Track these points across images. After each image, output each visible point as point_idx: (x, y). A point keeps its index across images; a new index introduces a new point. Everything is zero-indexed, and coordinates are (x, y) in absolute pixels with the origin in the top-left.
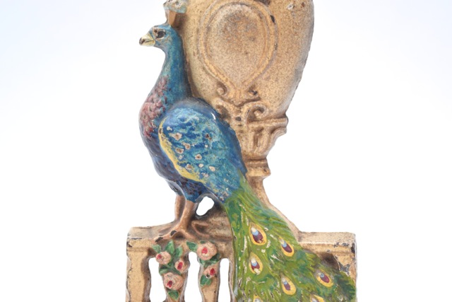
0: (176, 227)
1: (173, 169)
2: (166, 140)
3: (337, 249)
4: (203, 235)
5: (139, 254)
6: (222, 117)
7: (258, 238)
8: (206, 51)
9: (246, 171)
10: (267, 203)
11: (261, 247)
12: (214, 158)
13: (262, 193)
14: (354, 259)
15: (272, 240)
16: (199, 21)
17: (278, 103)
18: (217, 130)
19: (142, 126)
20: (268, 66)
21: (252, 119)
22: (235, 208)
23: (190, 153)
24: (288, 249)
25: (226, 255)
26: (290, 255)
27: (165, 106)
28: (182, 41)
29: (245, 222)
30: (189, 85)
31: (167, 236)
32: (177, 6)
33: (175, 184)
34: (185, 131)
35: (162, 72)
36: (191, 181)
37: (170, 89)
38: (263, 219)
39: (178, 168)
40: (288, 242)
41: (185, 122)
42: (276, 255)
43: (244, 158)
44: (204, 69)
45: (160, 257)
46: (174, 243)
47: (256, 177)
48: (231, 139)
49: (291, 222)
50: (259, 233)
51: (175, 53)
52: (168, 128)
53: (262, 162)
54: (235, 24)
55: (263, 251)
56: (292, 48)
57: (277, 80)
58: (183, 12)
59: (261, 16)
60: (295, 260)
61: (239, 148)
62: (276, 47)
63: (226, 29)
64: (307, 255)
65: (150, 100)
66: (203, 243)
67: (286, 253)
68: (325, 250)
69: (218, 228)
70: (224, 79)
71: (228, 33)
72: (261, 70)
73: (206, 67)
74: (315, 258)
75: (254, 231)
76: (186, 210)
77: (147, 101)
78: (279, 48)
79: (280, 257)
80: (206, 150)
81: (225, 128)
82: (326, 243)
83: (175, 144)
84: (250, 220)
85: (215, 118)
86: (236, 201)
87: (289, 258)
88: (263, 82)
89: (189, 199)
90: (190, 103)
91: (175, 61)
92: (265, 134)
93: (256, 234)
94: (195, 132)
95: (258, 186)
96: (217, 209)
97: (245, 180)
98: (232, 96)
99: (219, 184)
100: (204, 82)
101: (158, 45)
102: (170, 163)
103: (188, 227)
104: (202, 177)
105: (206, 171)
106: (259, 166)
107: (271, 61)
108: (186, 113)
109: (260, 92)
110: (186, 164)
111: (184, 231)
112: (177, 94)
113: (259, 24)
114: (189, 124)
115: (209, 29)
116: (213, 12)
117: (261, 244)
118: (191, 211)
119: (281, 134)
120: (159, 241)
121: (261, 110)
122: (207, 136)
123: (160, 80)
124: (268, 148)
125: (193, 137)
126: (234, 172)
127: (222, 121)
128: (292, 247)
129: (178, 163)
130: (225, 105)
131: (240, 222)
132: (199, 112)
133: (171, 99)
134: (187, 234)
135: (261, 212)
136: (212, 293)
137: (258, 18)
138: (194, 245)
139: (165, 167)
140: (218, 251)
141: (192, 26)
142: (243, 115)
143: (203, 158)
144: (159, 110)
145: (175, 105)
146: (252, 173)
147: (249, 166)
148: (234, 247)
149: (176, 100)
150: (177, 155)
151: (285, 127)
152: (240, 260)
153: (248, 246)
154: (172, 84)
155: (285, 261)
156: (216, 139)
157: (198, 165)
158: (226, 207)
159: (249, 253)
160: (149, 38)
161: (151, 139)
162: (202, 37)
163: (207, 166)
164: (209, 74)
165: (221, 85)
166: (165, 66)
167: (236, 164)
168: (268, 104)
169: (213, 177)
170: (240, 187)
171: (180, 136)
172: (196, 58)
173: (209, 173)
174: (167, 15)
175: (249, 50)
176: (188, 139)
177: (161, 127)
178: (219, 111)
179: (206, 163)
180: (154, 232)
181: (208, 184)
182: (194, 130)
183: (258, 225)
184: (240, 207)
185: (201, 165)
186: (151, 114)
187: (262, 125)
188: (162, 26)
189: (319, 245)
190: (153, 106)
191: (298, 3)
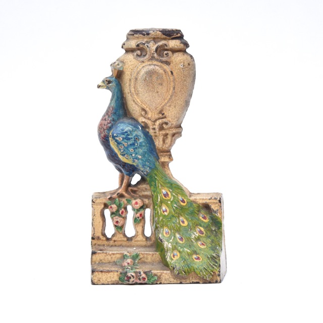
0: (120, 191)
1: (118, 157)
2: (114, 141)
3: (211, 201)
4: (135, 195)
5: (99, 206)
6: (145, 127)
7: (166, 195)
8: (135, 91)
9: (159, 158)
10: (171, 176)
11: (168, 200)
12: (141, 151)
13: (168, 171)
14: (221, 207)
15: (174, 196)
16: (131, 75)
17: (176, 119)
18: (142, 135)
19: (100, 134)
20: (170, 99)
21: (161, 128)
23: (127, 148)
24: (183, 201)
25: (148, 206)
26: (184, 204)
27: (112, 122)
28: (121, 85)
29: (158, 186)
30: (125, 110)
31: (115, 196)
32: (118, 67)
33: (119, 166)
34: (124, 136)
35: (110, 103)
36: (128, 164)
37: (115, 113)
38: (169, 185)
39: (120, 157)
40: (183, 198)
41: (124, 131)
42: (176, 204)
43: (157, 151)
44: (134, 101)
45: (111, 207)
46: (119, 200)
47: (165, 162)
49: (185, 188)
50: (167, 193)
51: (117, 92)
52: (115, 135)
54: (151, 76)
55: (169, 202)
56: (183, 88)
57: (175, 107)
58: (121, 69)
59: (165, 71)
60: (187, 207)
61: (154, 146)
62: (174, 88)
63: (146, 79)
64: (194, 204)
65: (104, 119)
66: (135, 199)
67: (182, 204)
68: (204, 202)
69: (144, 191)
70: (145, 107)
71: (147, 81)
72: (166, 101)
73: (135, 100)
74: (199, 206)
75: (164, 191)
76: (125, 181)
77: (102, 120)
78: (176, 89)
79: (179, 206)
80: (136, 146)
81: (147, 135)
82: (205, 198)
83: (119, 143)
84: (161, 185)
85: (140, 128)
86: (154, 175)
87: (184, 206)
88: (167, 108)
89: (127, 175)
90: (126, 120)
91: (117, 97)
92: (169, 137)
93: (165, 193)
94: (130, 137)
95: (166, 167)
96: (143, 180)
97: (158, 164)
98: (150, 116)
99: (144, 166)
100: (134, 108)
101: (108, 88)
102: (116, 154)
103: (127, 190)
104: (134, 161)
105: (136, 158)
106: (166, 155)
107: (171, 96)
108: (124, 126)
109: (166, 114)
110: (125, 155)
111: (124, 193)
112: (119, 116)
113: (164, 76)
114: (126, 132)
115: (136, 79)
116: (138, 69)
117: (168, 198)
118: (128, 182)
119: (178, 137)
120: (110, 199)
121: (166, 124)
122: (137, 138)
123: (109, 108)
124: (171, 145)
125: (129, 139)
126: (152, 159)
127: (145, 130)
128: (185, 200)
129: (121, 154)
130: (146, 121)
131: (156, 187)
132: (132, 125)
133: (116, 118)
134: (126, 195)
135: (167, 181)
136: (141, 228)
137: (163, 72)
138: (130, 201)
139: (113, 157)
140: (144, 204)
141: (127, 77)
142: (157, 127)
143: (135, 151)
144: (109, 125)
145: (118, 122)
146: (162, 159)
147: (160, 155)
148: (153, 201)
149: (118, 119)
150: (120, 150)
151: (181, 133)
152: (156, 207)
153: (161, 199)
154: (116, 110)
155: (182, 208)
156: (141, 140)
157: (131, 155)
158: (148, 179)
159: (161, 203)
160: (103, 84)
161: (105, 141)
162: (132, 83)
163: (137, 156)
164: (137, 104)
165: (143, 110)
166: (112, 100)
167: (153, 154)
168: (171, 120)
169: (140, 161)
170: (156, 167)
171: (121, 139)
172: (129, 95)
174: (112, 71)
175: (159, 91)
176: (126, 140)
177: (110, 134)
178: (143, 124)
179: (136, 154)
180: (107, 194)
181: (138, 165)
182: (129, 135)
183: (166, 188)
184: (156, 179)
185: (133, 155)
186: (105, 127)
187: (167, 132)
188: (110, 77)
189: (200, 199)
190: (106, 123)
191: (186, 64)
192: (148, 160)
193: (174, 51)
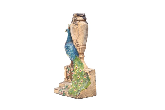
7: (76, 68)
11: (76, 70)
12: (71, 53)
15: (78, 68)
18: (72, 48)
31: (68, 66)
38: (78, 65)
59: (76, 27)
60: (81, 73)
64: (84, 72)
67: (80, 71)
74: (85, 73)
78: (79, 33)
80: (69, 51)
84: (76, 65)
95: (82, 59)
106: (82, 55)
109: (78, 41)
117: (76, 69)
122: (70, 49)
128: (82, 70)
131: (74, 65)
133: (67, 42)
146: (80, 56)
155: (79, 73)
169: (70, 56)
175: (75, 34)
179: (69, 54)
184: (75, 62)
192: (73, 56)
193: (80, 21)
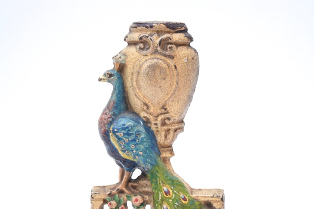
0: (120, 187)
1: (118, 153)
2: (114, 137)
3: (214, 199)
4: (135, 191)
5: (98, 202)
6: (147, 122)
7: (167, 193)
8: (137, 85)
9: (160, 154)
10: (172, 172)
11: (169, 198)
12: (142, 147)
13: (170, 167)
14: (223, 205)
15: (175, 194)
16: (133, 68)
17: (178, 115)
18: (144, 131)
19: (100, 129)
20: (173, 94)
21: (164, 124)
22: (154, 176)
23: (128, 144)
24: (185, 199)
25: (149, 203)
26: (186, 202)
27: (113, 117)
28: (123, 79)
29: (160, 183)
30: (127, 104)
31: (114, 191)
32: (120, 60)
33: (119, 161)
34: (125, 132)
35: (111, 97)
36: (128, 160)
37: (116, 107)
38: (170, 182)
39: (121, 153)
40: (185, 195)
41: (125, 127)
42: (178, 203)
43: (159, 146)
44: (136, 95)
45: (110, 204)
46: (119, 196)
47: (166, 157)
48: (151, 135)
49: (186, 183)
50: (168, 190)
51: (119, 86)
52: (115, 130)
53: (169, 148)
54: (154, 70)
55: (171, 200)
56: (186, 83)
57: (178, 102)
58: (123, 62)
59: (168, 65)
60: (189, 206)
61: (156, 141)
62: (177, 83)
63: (148, 73)
64: (196, 202)
65: (104, 113)
66: (135, 195)
67: (184, 202)
68: (206, 199)
69: (144, 187)
70: (148, 101)
71: (150, 75)
72: (169, 96)
73: (137, 95)
74: (200, 204)
75: (165, 189)
76: (125, 177)
77: (103, 114)
78: (179, 84)
79: (180, 204)
80: (137, 142)
81: (148, 130)
82: (207, 196)
83: (119, 139)
84: (163, 182)
85: (142, 124)
86: (155, 172)
87: (186, 204)
88: (170, 103)
89: (127, 170)
90: (127, 115)
91: (119, 91)
92: (171, 132)
93: (166, 190)
94: (131, 132)
95: (167, 162)
96: (143, 176)
97: (159, 159)
98: (152, 111)
99: (145, 162)
100: (136, 102)
101: (109, 81)
102: (116, 150)
103: (127, 186)
104: (135, 158)
105: (137, 155)
106: (168, 150)
107: (174, 91)
108: (125, 121)
109: (168, 109)
110: (125, 151)
111: (124, 189)
112: (120, 110)
113: (168, 70)
114: (127, 127)
115: (139, 73)
116: (141, 63)
117: (169, 196)
119: (180, 132)
120: (109, 195)
121: (169, 119)
122: (138, 134)
123: (110, 101)
124: (173, 140)
125: (130, 135)
126: (154, 155)
127: (147, 125)
128: (187, 198)
129: (121, 150)
130: (148, 116)
131: (157, 184)
132: (133, 120)
133: (117, 113)
134: (126, 191)
135: (169, 178)
137: (167, 67)
138: (130, 197)
139: (113, 152)
140: (144, 200)
141: (129, 71)
142: (159, 122)
143: (136, 147)
144: (110, 120)
145: (119, 116)
146: (164, 155)
147: (162, 151)
148: (154, 198)
149: (119, 113)
150: (120, 146)
151: (183, 128)
152: (157, 205)
153: (162, 197)
154: (118, 104)
155: (183, 206)
156: (143, 136)
157: (132, 151)
158: (149, 175)
159: (162, 201)
160: (104, 77)
161: (105, 136)
162: (135, 77)
163: (138, 152)
164: (139, 98)
165: (145, 104)
166: (113, 94)
167: (155, 150)
168: (173, 115)
169: (141, 158)
170: (157, 163)
171: (122, 134)
172: (131, 89)
173: (139, 155)
174: (114, 64)
175: (162, 85)
176: (127, 136)
177: (111, 129)
178: (144, 119)
179: (137, 150)
180: (107, 189)
181: (138, 162)
182: (130, 131)
183: (167, 185)
184: (157, 175)
185: (134, 151)
186: (105, 122)
187: (170, 127)
188: (111, 70)
189: (203, 197)
190: (106, 117)
191: (190, 58)
193: (178, 45)
